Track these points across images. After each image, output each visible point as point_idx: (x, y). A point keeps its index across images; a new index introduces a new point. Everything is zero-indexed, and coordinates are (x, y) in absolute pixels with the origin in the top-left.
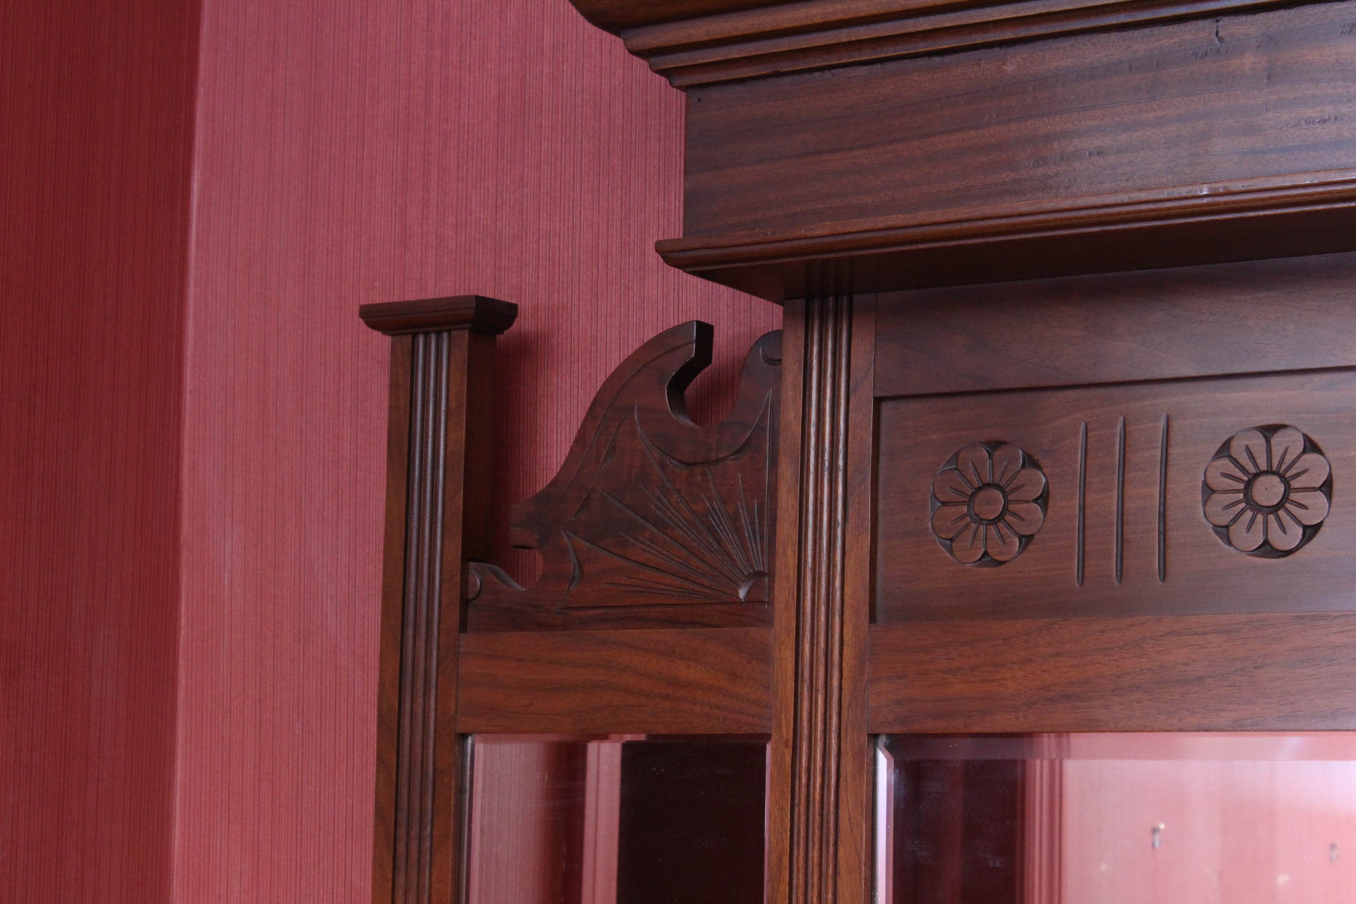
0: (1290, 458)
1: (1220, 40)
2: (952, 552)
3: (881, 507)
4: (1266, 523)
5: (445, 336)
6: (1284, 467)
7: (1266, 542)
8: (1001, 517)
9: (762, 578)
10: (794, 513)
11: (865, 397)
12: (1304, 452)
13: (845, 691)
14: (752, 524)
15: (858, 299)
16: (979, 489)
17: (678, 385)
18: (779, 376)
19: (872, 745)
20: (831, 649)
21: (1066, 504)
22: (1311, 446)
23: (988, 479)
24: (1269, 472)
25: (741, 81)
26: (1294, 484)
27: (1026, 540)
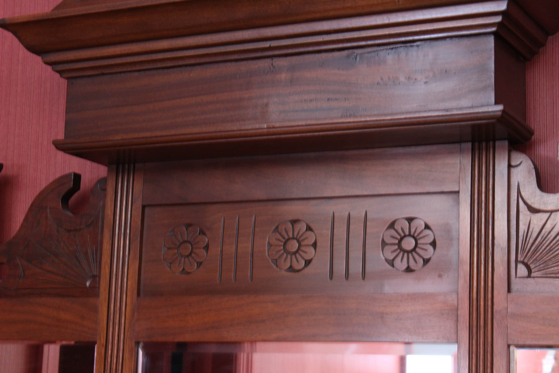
1: (273, 67)
2: (170, 268)
3: (144, 249)
4: (291, 259)
7: (291, 266)
8: (190, 254)
9: (96, 278)
10: (109, 253)
11: (139, 204)
12: (306, 231)
13: (127, 324)
14: (93, 255)
15: (137, 165)
16: (182, 243)
17: (66, 198)
18: (105, 196)
19: (136, 346)
20: (122, 307)
21: (216, 250)
22: (309, 228)
23: (186, 239)
24: (293, 238)
25: (89, 76)
26: (302, 243)
27: (200, 264)
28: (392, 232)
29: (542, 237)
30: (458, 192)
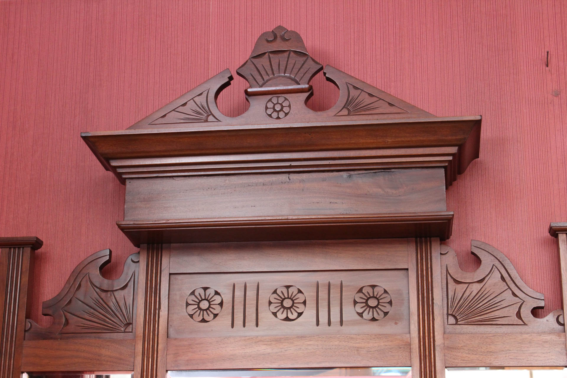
0: (294, 295)
1: (290, 179)
2: (192, 318)
4: (287, 312)
5: (21, 249)
6: (292, 297)
7: (287, 317)
8: (208, 309)
9: (130, 325)
11: (166, 273)
12: (298, 293)
14: (127, 309)
15: (164, 245)
16: (201, 301)
17: (102, 267)
21: (228, 306)
22: (300, 291)
23: (204, 298)
24: (288, 298)
26: (295, 301)
28: (361, 295)
29: (464, 299)
30: (407, 269)
